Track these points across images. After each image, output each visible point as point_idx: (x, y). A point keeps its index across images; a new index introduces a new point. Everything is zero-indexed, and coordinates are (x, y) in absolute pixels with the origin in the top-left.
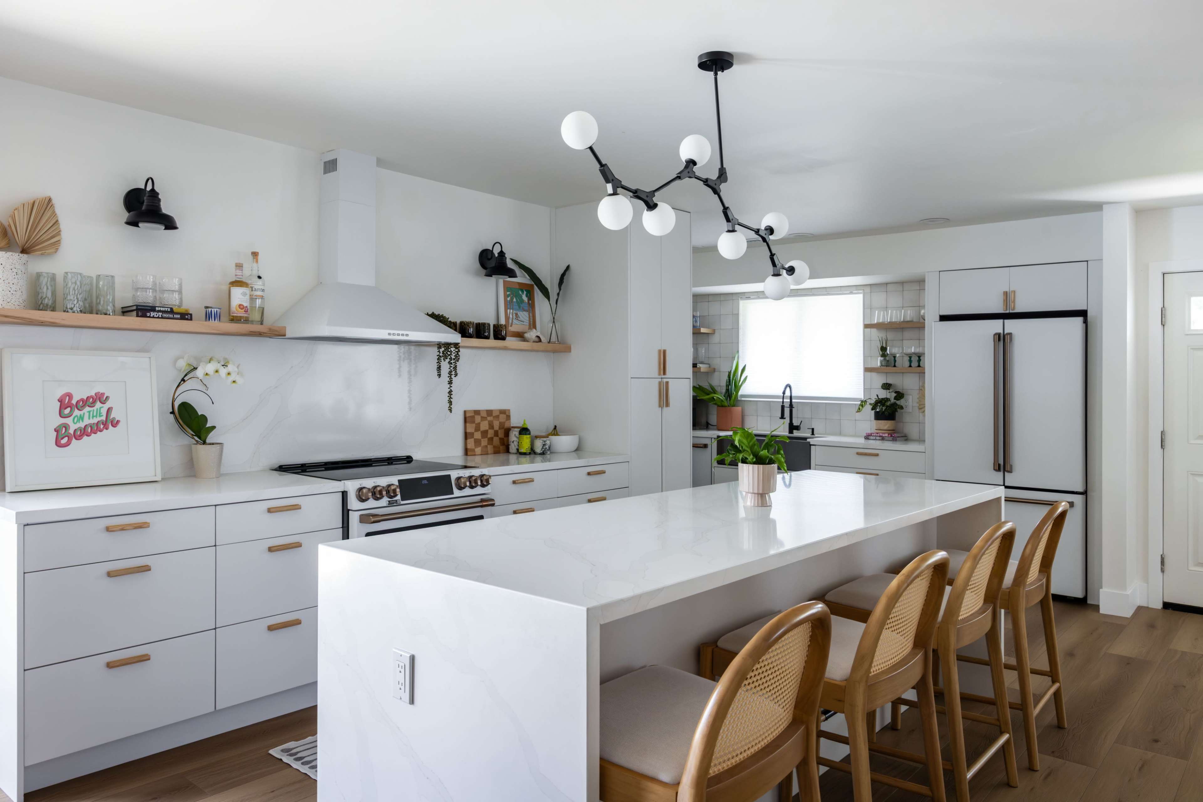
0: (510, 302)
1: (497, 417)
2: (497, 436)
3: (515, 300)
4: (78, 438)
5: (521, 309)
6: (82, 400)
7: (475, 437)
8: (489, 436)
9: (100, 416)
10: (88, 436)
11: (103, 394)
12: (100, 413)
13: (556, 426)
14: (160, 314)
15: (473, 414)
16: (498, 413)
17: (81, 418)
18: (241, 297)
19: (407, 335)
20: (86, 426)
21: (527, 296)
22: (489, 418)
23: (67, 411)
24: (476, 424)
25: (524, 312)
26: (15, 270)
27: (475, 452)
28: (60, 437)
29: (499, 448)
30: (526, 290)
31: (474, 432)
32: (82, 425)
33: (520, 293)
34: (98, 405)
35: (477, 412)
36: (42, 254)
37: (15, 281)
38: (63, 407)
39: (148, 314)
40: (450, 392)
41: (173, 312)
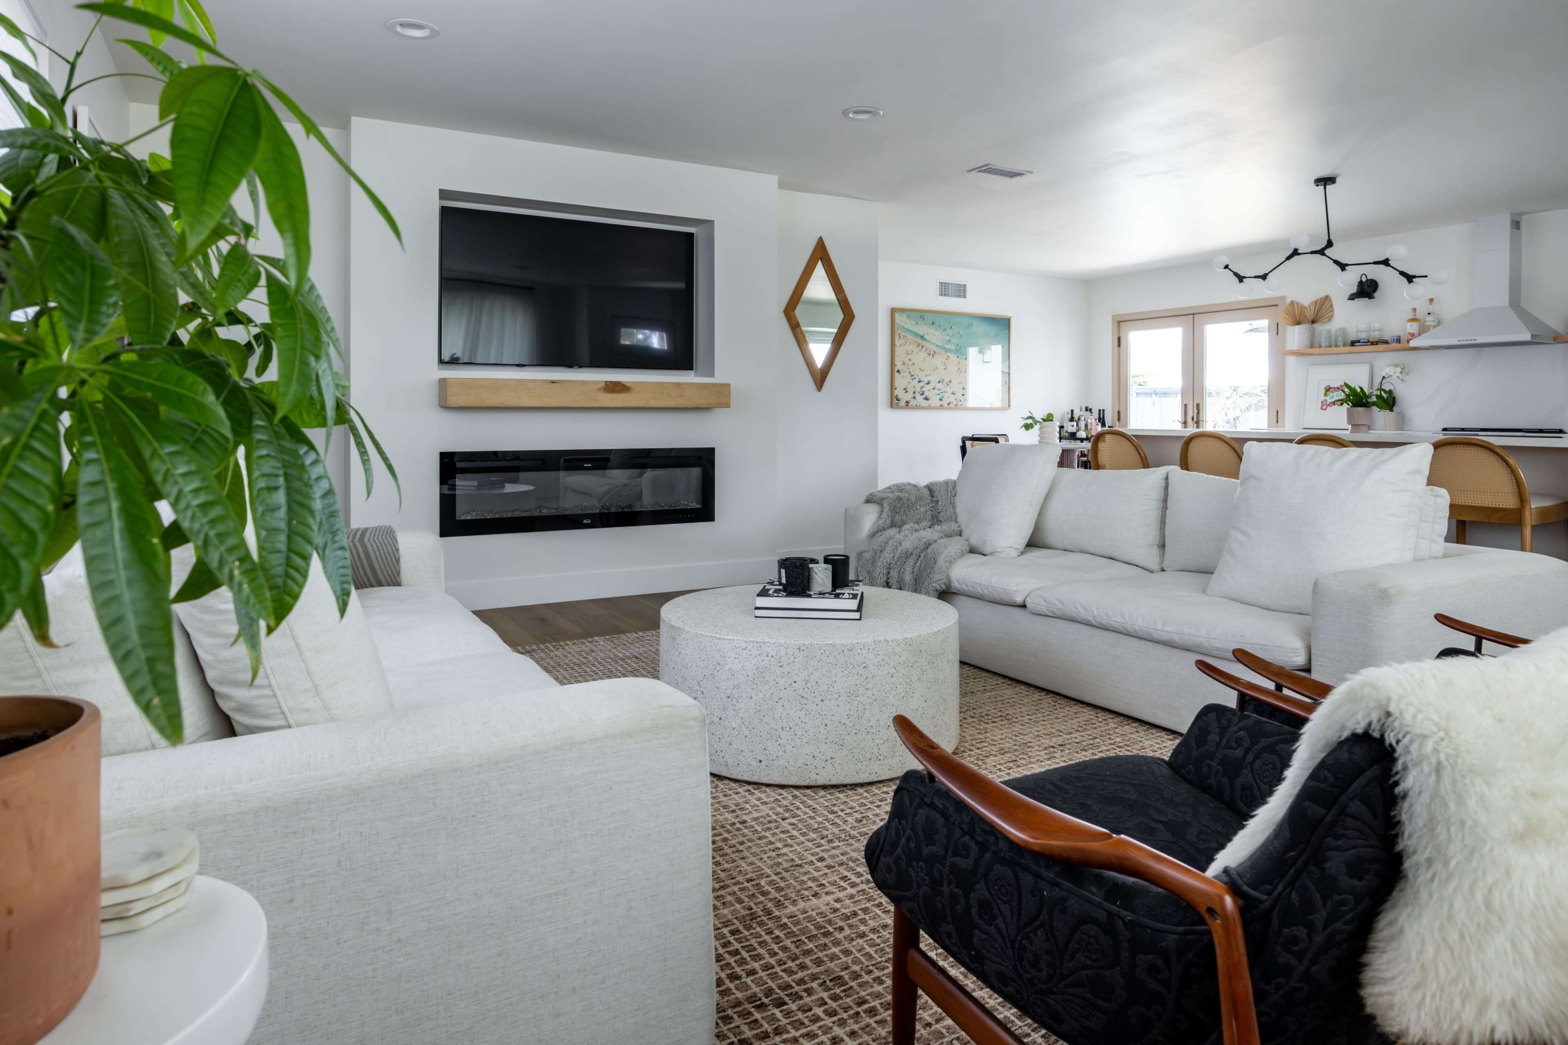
18: (1409, 327)
26: (1303, 332)
28: (1323, 405)
36: (1322, 322)
37: (1303, 337)
39: (1356, 344)
41: (1369, 341)
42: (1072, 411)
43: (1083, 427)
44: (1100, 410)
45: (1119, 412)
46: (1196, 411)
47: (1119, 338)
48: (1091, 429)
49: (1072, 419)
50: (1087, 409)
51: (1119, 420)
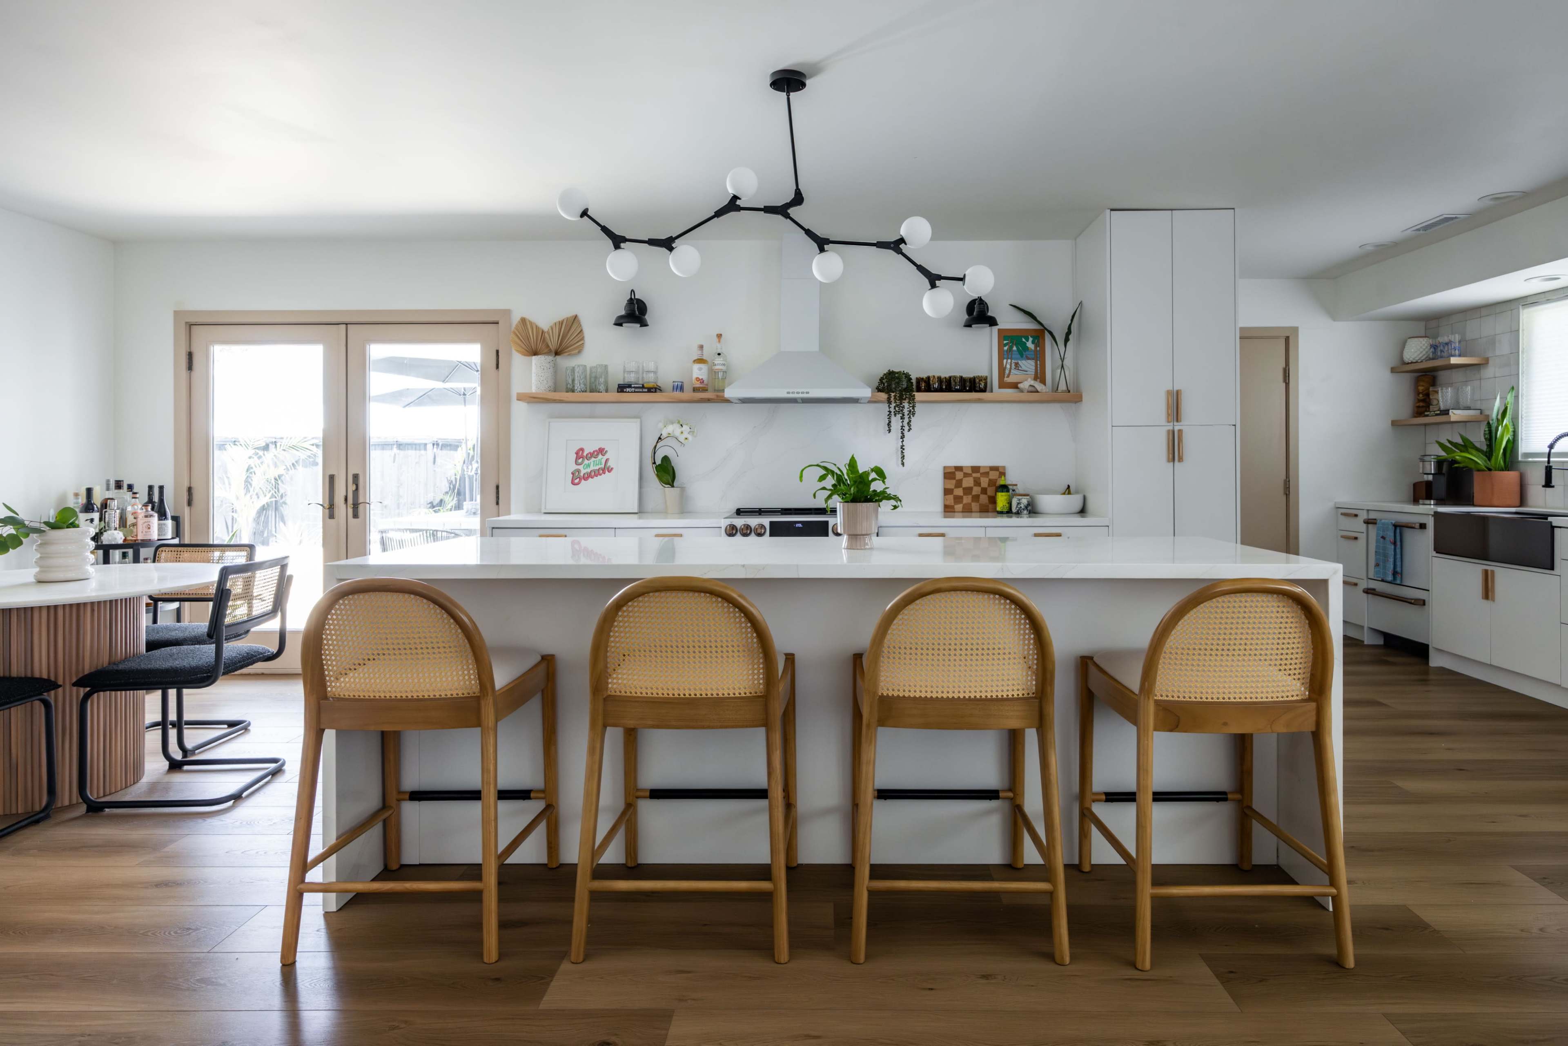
0: (1007, 352)
1: (986, 474)
2: (986, 494)
3: (1015, 348)
4: (586, 479)
5: (1024, 357)
6: (590, 453)
7: (954, 494)
8: (974, 493)
9: (601, 464)
10: (592, 478)
11: (604, 449)
12: (601, 462)
13: (1069, 486)
14: (633, 389)
15: (954, 470)
16: (988, 470)
17: (589, 465)
18: (697, 371)
19: (807, 393)
20: (591, 471)
21: (1033, 342)
22: (974, 475)
23: (580, 461)
24: (957, 481)
25: (1029, 361)
26: (542, 367)
27: (954, 509)
28: (575, 478)
29: (988, 506)
30: (1031, 337)
31: (953, 488)
32: (589, 470)
33: (1024, 340)
34: (600, 456)
35: (959, 468)
36: (569, 355)
37: (543, 375)
38: (577, 458)
39: (625, 390)
40: (902, 447)
41: (643, 387)
42: (89, 491)
43: (116, 523)
44: (151, 488)
45: (190, 490)
46: (351, 488)
47: (190, 355)
48: (134, 525)
49: (88, 507)
50: (119, 485)
51: (190, 503)
